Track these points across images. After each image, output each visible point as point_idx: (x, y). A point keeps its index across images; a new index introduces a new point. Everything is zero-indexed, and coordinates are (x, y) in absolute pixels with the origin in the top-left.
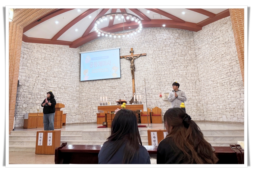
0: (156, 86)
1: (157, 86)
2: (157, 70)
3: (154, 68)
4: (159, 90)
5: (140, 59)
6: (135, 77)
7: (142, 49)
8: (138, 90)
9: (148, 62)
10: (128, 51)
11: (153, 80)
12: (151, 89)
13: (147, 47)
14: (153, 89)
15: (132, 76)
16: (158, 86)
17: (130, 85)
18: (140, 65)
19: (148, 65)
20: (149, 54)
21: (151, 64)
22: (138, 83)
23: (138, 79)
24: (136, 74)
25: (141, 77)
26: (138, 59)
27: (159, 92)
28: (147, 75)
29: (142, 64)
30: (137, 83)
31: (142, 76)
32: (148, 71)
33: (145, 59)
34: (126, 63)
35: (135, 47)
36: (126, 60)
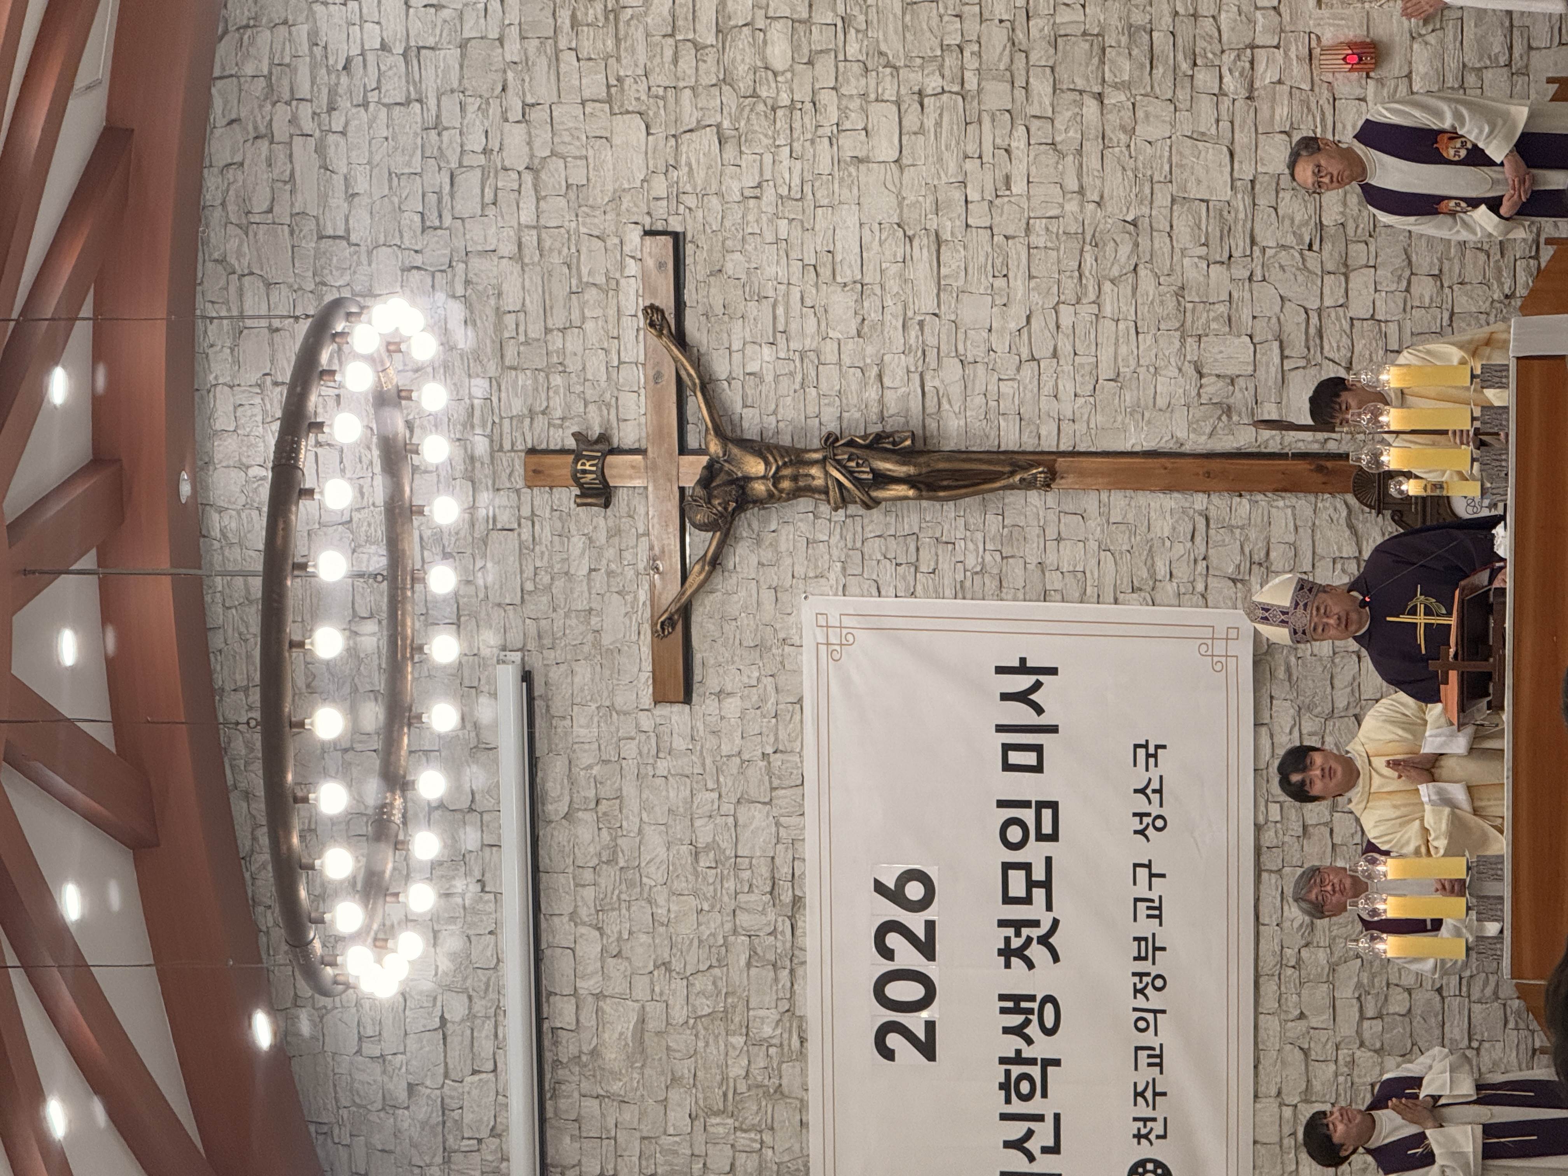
0: (1206, 123)
1: (1205, 105)
2: (933, 83)
3: (911, 120)
4: (1266, 75)
5: (738, 333)
6: (1030, 444)
7: (560, 290)
8: (1240, 397)
9: (791, 209)
10: (578, 543)
11: (1092, 161)
12: (1241, 203)
13: (527, 215)
14: (1245, 171)
15: (1015, 498)
16: (1205, 78)
17: (1162, 527)
18: (829, 351)
19: (849, 217)
20: (660, 187)
21: (824, 165)
22: (1129, 397)
23: (1067, 387)
24: (977, 425)
25: (1043, 350)
26: (720, 367)
27: (1298, 73)
28: (1017, 250)
29: (821, 312)
30: (1136, 410)
31: (1015, 320)
32: (949, 227)
33: (734, 264)
34: (771, 576)
35: (518, 406)
36: (718, 578)
